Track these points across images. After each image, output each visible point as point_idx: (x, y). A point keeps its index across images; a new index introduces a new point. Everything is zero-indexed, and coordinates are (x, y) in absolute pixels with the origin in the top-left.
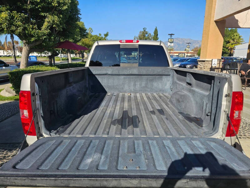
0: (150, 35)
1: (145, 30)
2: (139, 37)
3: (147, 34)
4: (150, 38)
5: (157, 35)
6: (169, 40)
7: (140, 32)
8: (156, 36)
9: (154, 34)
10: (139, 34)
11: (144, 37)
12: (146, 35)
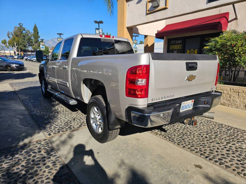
0: (29, 32)
1: (21, 26)
2: (15, 33)
3: (25, 30)
4: (29, 35)
5: (38, 33)
6: (59, 40)
7: (15, 28)
8: (36, 34)
9: (33, 32)
10: (14, 30)
11: (21, 33)
12: (24, 32)
